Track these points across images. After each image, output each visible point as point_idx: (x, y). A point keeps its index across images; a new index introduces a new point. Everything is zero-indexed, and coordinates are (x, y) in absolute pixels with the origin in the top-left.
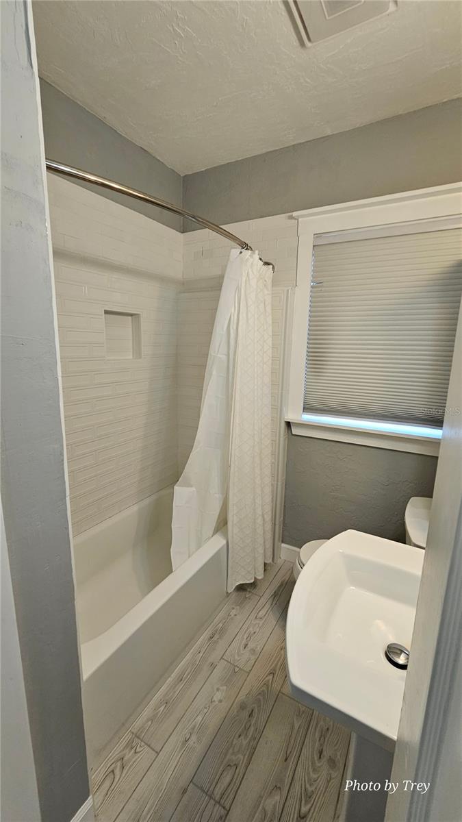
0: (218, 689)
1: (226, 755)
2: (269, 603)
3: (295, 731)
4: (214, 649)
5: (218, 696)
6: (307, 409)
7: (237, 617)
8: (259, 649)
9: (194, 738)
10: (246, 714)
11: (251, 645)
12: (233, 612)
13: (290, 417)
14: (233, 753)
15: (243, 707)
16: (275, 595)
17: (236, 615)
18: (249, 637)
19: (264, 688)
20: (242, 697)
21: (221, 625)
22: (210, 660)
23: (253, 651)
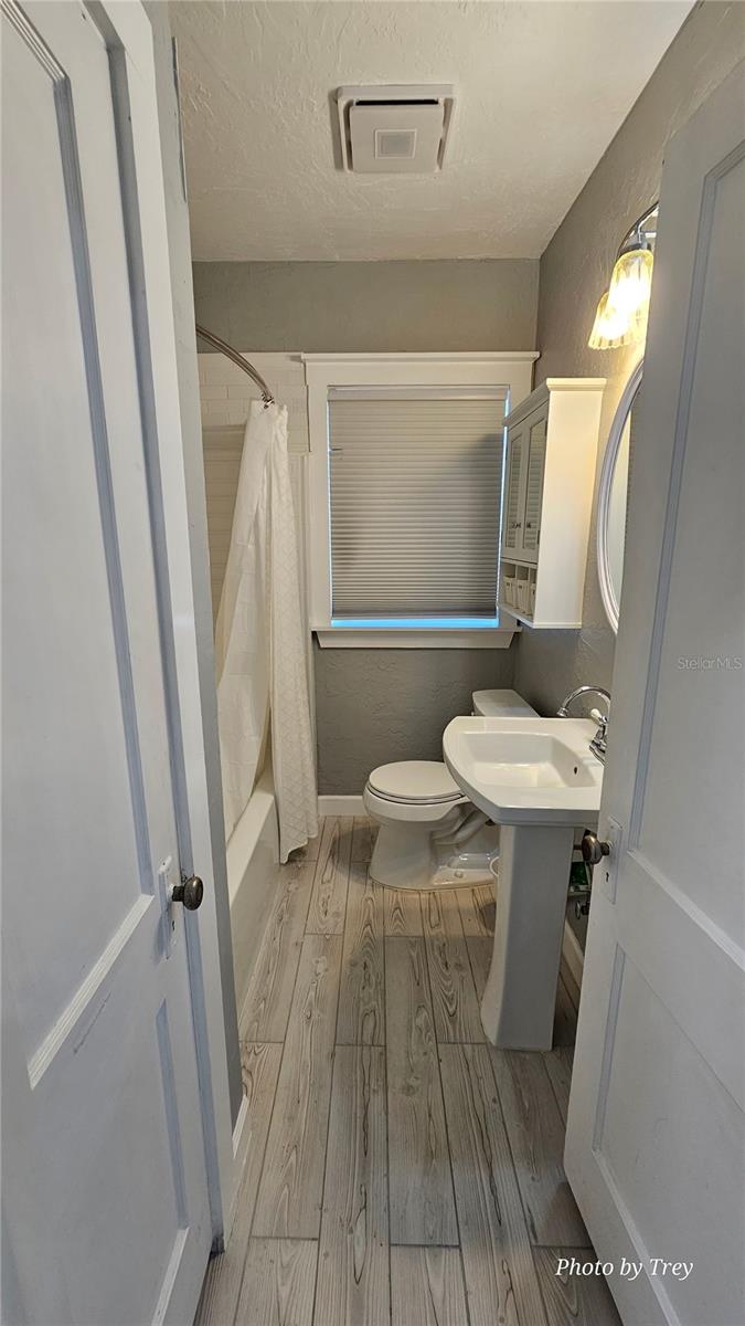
0: (317, 962)
1: (358, 1009)
2: (330, 864)
3: (415, 960)
4: (291, 929)
5: (321, 968)
6: (337, 613)
7: (300, 890)
8: (342, 909)
9: (316, 1013)
10: (359, 970)
11: (331, 910)
12: (292, 887)
13: (317, 624)
14: (365, 1005)
15: (353, 964)
16: (332, 854)
17: (297, 889)
18: (325, 903)
19: (368, 940)
20: (347, 956)
21: (284, 904)
22: (293, 941)
23: (337, 914)
